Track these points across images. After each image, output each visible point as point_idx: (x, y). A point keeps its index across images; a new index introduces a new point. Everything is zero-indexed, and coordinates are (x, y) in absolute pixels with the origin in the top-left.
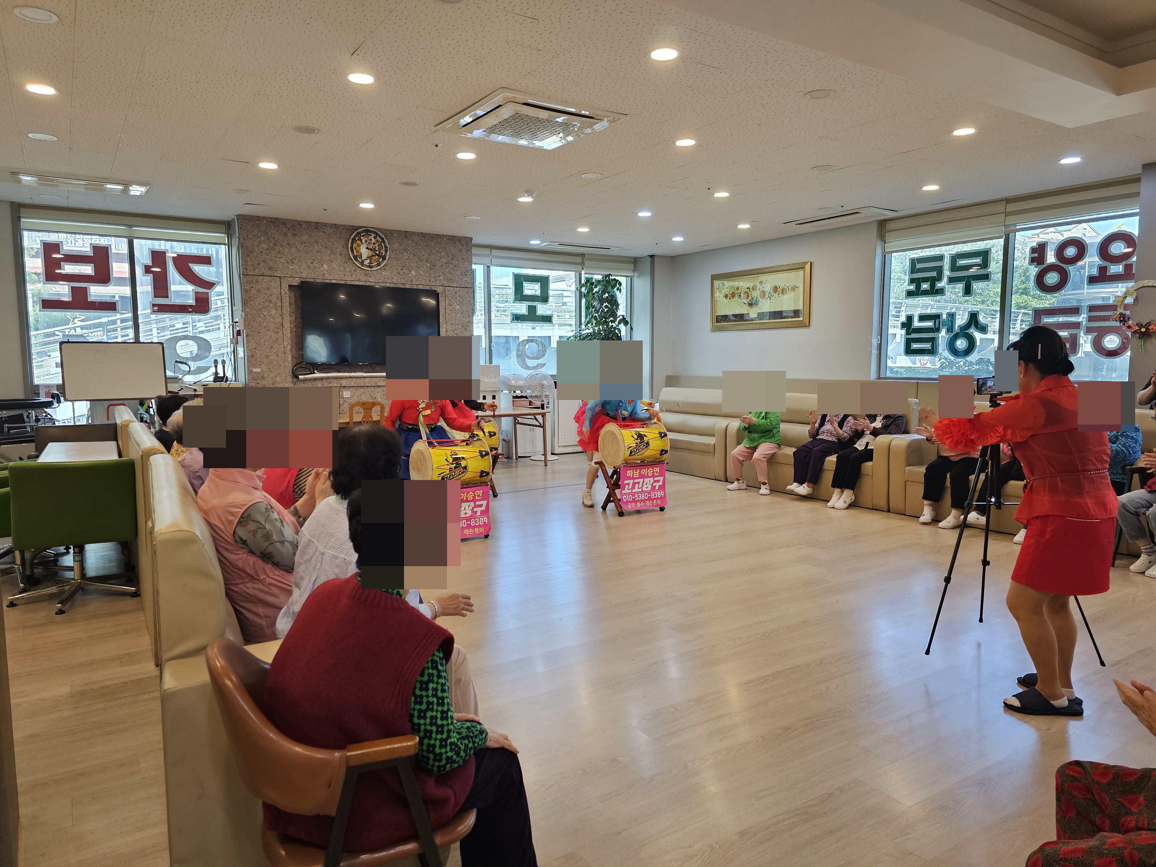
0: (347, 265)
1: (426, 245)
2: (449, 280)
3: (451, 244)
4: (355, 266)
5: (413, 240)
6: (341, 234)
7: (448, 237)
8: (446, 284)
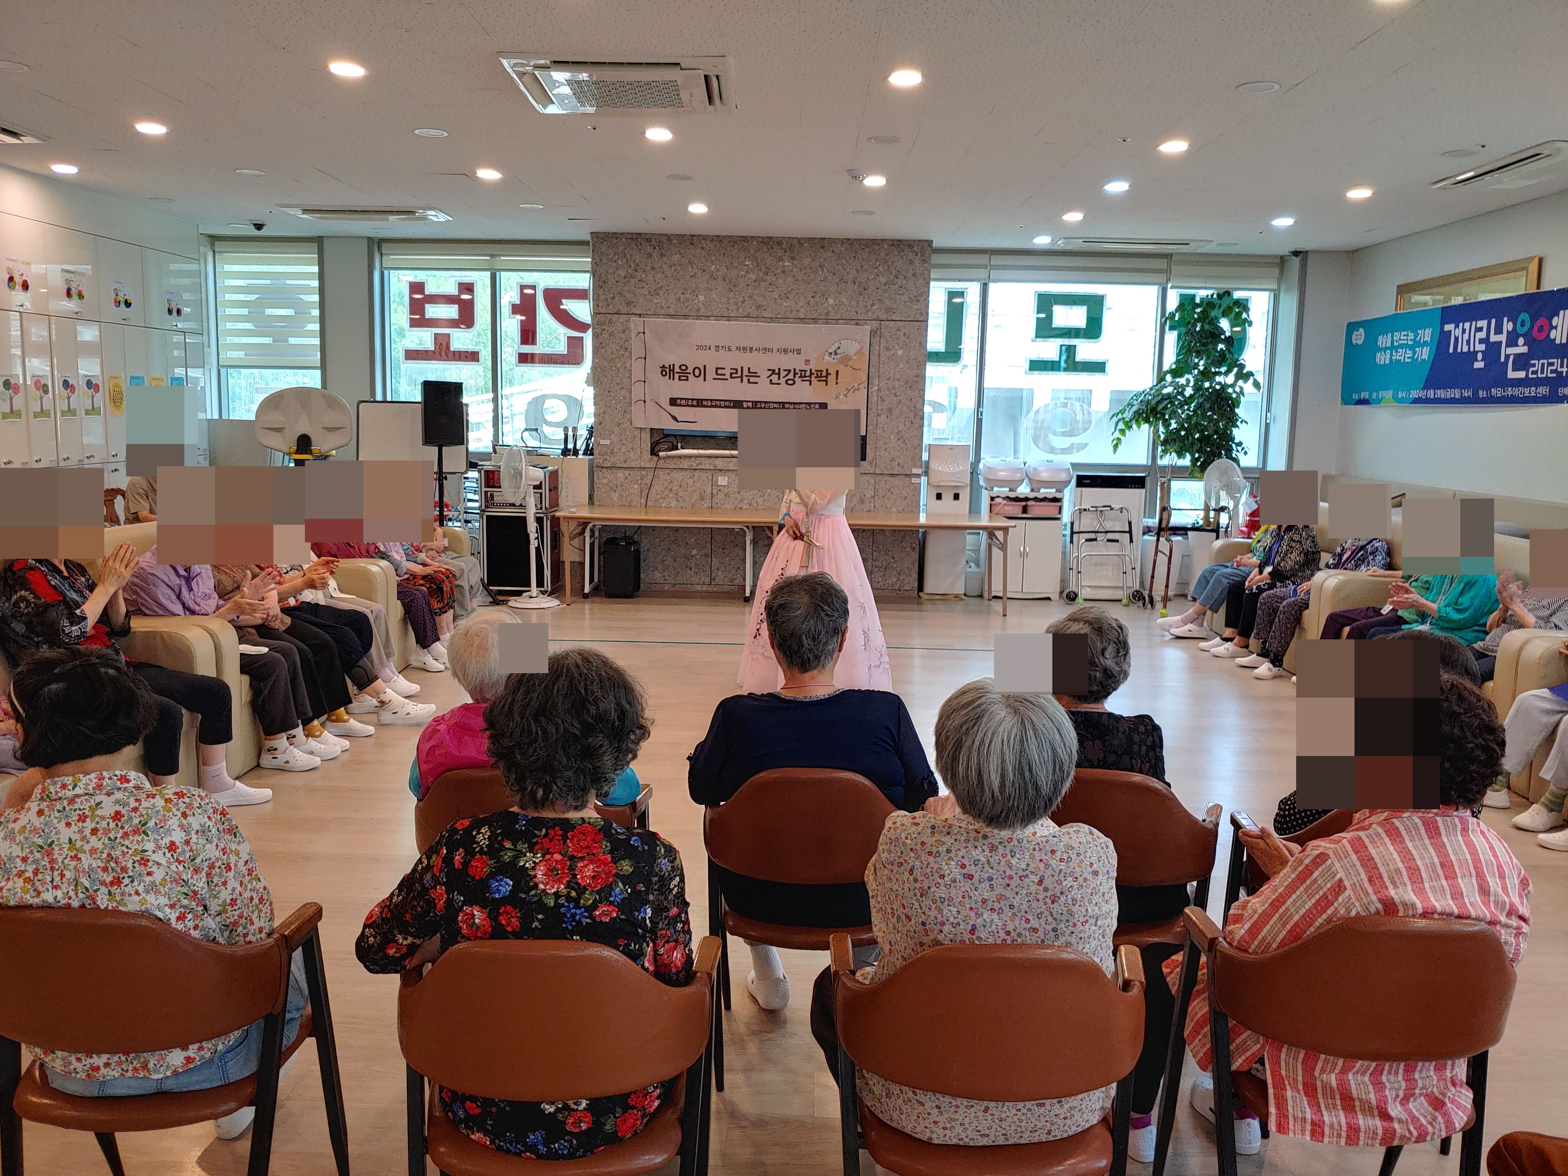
1: (855, 257)
2: (889, 310)
3: (896, 252)
5: (833, 251)
7: (891, 242)
8: (883, 316)
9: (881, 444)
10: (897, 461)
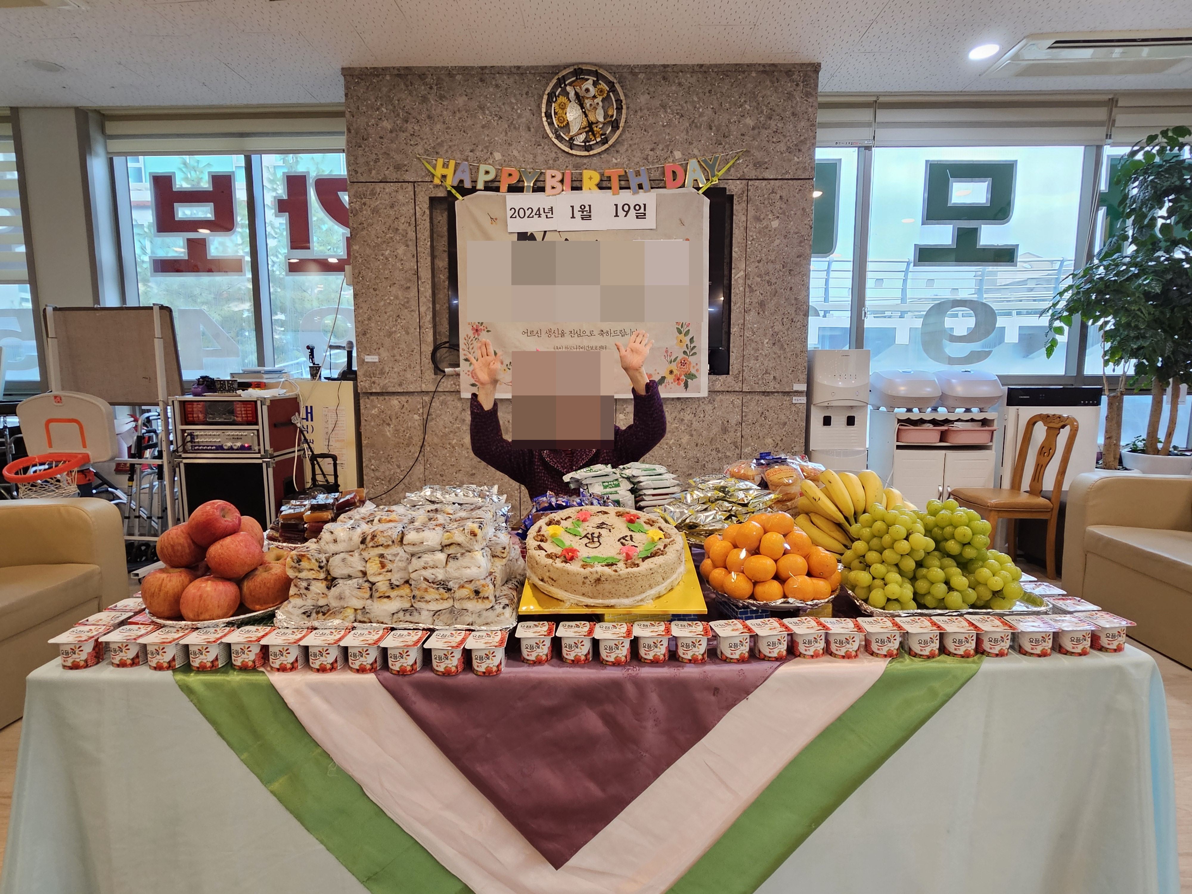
0: (539, 150)
1: (710, 92)
2: (758, 165)
3: (768, 83)
4: (554, 149)
5: (680, 84)
6: (529, 87)
7: (761, 69)
8: (753, 175)
9: (749, 351)
10: (773, 374)
